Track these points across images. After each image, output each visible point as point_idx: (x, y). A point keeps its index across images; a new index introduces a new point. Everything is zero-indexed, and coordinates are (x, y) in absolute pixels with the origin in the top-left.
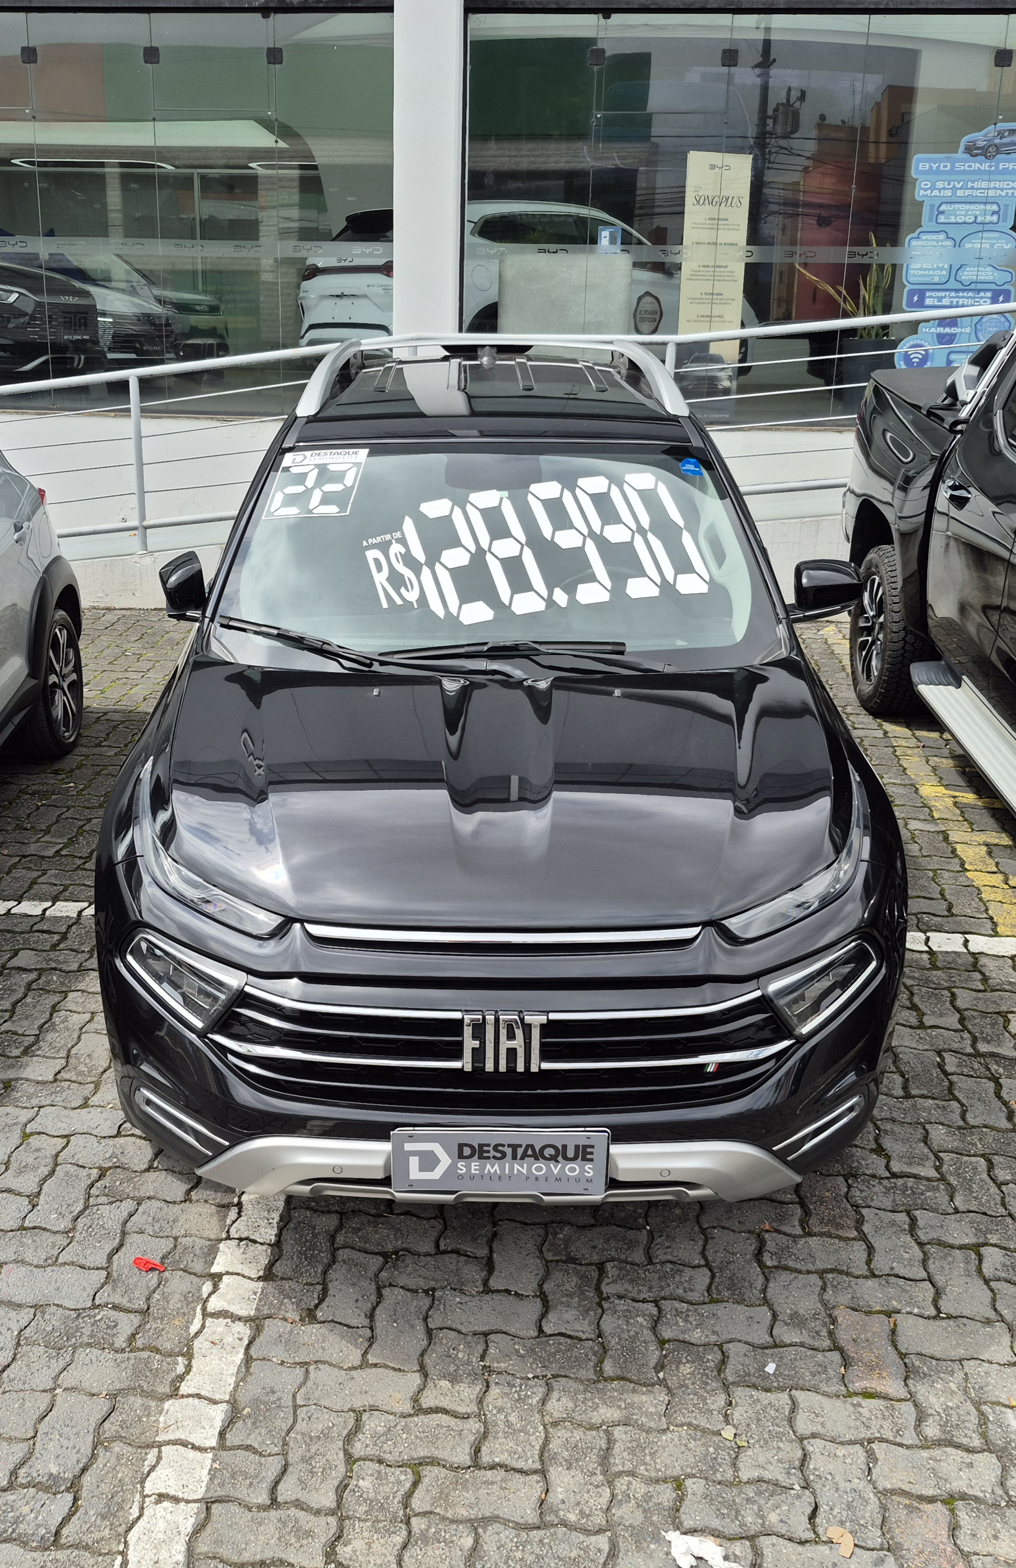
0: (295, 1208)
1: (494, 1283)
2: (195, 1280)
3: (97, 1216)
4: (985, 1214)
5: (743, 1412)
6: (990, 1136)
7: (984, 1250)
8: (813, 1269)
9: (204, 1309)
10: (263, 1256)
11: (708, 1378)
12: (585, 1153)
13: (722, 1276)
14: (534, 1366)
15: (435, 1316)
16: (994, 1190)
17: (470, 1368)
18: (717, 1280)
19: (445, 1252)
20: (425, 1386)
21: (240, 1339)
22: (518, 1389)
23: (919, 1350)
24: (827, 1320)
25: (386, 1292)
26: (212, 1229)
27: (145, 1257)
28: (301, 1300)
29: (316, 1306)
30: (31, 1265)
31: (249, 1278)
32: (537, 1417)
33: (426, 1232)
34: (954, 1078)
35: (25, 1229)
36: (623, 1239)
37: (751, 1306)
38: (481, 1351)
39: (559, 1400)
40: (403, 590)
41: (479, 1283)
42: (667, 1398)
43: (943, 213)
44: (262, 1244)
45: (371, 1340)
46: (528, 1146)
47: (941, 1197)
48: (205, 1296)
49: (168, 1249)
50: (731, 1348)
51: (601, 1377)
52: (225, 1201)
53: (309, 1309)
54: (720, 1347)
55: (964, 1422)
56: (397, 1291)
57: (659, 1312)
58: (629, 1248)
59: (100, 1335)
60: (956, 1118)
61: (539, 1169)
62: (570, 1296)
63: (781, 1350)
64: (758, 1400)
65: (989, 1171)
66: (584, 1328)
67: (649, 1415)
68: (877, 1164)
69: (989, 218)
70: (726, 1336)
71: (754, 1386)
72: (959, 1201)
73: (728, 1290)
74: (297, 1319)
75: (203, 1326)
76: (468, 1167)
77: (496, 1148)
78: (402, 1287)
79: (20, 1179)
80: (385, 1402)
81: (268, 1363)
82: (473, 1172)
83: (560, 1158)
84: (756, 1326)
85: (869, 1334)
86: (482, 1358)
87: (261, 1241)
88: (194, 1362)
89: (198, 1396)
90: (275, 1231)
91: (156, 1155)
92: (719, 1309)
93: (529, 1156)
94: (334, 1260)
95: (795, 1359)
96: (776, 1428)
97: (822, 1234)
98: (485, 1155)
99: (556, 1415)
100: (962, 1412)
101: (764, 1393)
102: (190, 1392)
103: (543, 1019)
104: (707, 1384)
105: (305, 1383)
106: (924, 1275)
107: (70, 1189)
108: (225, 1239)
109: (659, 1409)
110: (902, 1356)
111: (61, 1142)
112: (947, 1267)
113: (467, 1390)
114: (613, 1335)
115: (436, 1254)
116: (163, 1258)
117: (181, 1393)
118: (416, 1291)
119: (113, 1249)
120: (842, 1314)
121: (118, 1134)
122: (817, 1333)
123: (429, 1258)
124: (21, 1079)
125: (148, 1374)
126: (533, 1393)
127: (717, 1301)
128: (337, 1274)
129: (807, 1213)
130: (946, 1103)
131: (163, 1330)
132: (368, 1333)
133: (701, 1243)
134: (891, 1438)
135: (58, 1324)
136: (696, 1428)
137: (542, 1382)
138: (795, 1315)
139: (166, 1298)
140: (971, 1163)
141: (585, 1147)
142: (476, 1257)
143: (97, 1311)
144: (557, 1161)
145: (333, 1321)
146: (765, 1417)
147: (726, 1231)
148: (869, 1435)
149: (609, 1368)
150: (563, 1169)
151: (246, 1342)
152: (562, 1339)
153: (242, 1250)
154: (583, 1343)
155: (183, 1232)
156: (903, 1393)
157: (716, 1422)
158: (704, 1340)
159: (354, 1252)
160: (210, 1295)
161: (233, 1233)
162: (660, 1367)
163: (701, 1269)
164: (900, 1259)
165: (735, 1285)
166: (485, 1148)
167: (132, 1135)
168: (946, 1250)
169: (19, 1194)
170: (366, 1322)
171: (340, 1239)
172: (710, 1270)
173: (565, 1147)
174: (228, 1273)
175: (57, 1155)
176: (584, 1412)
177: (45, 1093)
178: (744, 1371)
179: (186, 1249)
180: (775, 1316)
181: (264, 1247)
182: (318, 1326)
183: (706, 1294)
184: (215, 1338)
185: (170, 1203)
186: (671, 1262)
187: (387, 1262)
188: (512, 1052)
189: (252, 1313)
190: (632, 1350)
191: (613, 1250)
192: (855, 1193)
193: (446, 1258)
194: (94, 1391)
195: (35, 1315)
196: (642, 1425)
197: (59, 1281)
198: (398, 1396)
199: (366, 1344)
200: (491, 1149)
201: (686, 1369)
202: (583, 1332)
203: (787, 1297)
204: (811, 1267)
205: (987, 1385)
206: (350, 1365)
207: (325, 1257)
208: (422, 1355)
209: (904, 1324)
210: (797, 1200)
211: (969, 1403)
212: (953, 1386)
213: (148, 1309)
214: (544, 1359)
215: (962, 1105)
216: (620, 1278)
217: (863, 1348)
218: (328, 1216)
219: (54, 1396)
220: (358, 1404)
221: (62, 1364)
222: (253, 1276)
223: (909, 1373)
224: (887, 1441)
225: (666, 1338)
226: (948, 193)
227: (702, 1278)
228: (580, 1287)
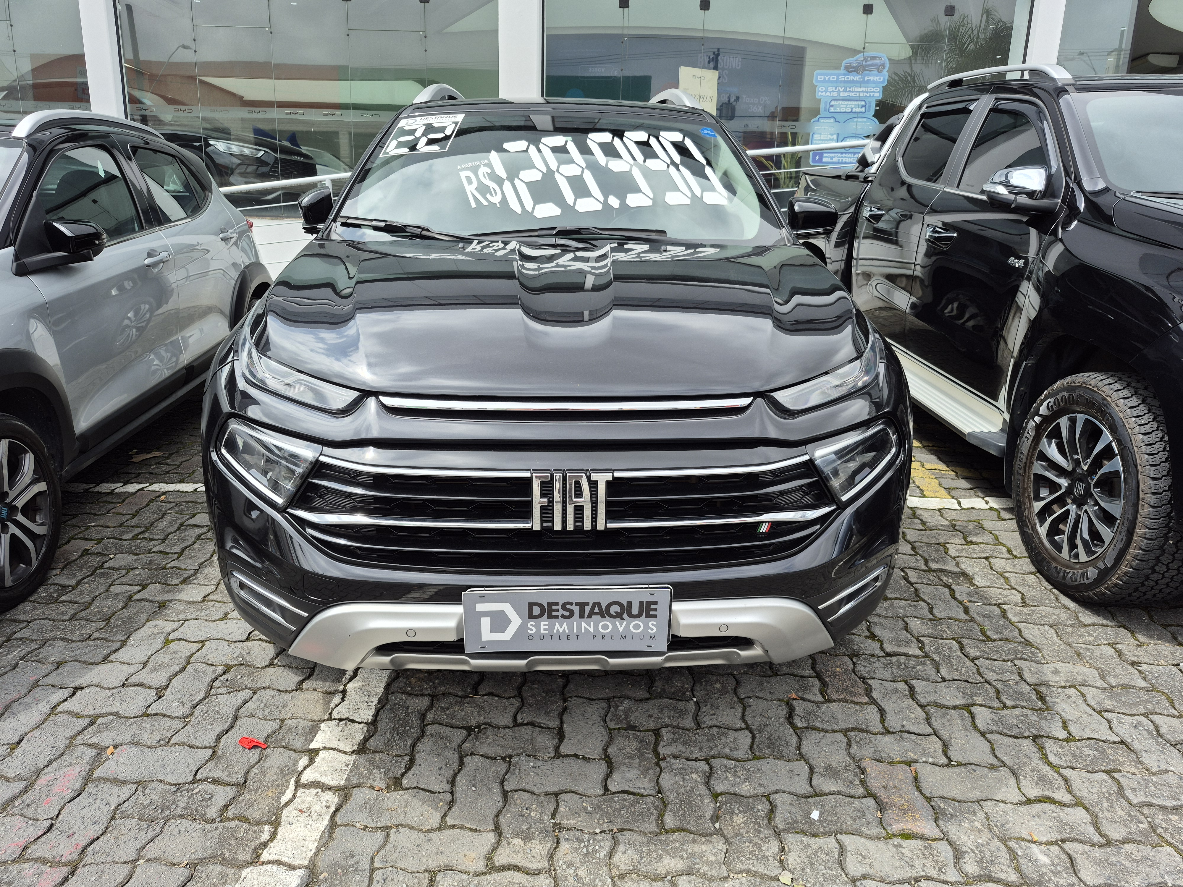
0: (392, 693)
1: (564, 749)
2: (293, 755)
3: (214, 704)
4: (966, 681)
5: (796, 857)
6: (955, 626)
7: (975, 709)
8: (837, 729)
9: (297, 781)
10: (358, 733)
11: (760, 826)
12: (649, 609)
13: (761, 736)
14: (601, 822)
15: (511, 780)
16: (969, 663)
17: (542, 826)
18: (757, 740)
19: (522, 724)
20: (499, 844)
21: (327, 807)
22: (586, 843)
23: (941, 793)
24: (857, 770)
25: (467, 760)
26: (317, 712)
27: (251, 737)
28: (389, 770)
29: (403, 775)
30: (143, 746)
31: (345, 753)
32: (605, 869)
33: (505, 708)
34: (918, 586)
35: (148, 716)
36: (675, 709)
37: (789, 761)
38: (552, 810)
39: (625, 853)
40: (488, 196)
41: (551, 750)
42: (725, 847)
43: (832, 106)
44: (359, 723)
45: (451, 804)
46: (595, 604)
47: (930, 670)
48: (300, 769)
49: (274, 730)
50: (778, 799)
51: (662, 829)
52: (332, 689)
53: (395, 778)
54: (768, 797)
55: (997, 857)
56: (476, 758)
57: (711, 769)
58: (680, 716)
59: (194, 807)
60: (925, 612)
61: (605, 627)
62: (632, 757)
63: (822, 798)
64: (809, 845)
65: (961, 650)
66: (645, 785)
67: (710, 864)
68: (873, 647)
69: (860, 110)
70: (771, 788)
71: (803, 832)
72: (944, 672)
73: (769, 747)
74: (384, 786)
75: (294, 796)
76: (538, 627)
77: (564, 607)
78: (482, 755)
79: (153, 675)
80: (459, 861)
81: (351, 828)
82: (542, 631)
83: (625, 616)
84: (797, 778)
85: (896, 781)
86: (553, 816)
87: (360, 720)
88: (280, 831)
89: (278, 862)
90: (373, 712)
91: (278, 655)
92: (763, 764)
93: (596, 614)
94: (423, 734)
95: (836, 806)
96: (829, 871)
97: (839, 701)
98: (554, 614)
99: (623, 867)
100: (993, 849)
101: (813, 839)
102: (271, 858)
103: (609, 477)
104: (760, 832)
105: (384, 846)
106: (930, 731)
107: (196, 683)
108: (328, 720)
109: (719, 858)
110: (929, 799)
111: (198, 646)
112: (948, 724)
113: (538, 847)
114: (671, 790)
115: (514, 726)
116: (268, 737)
117: (262, 860)
118: (495, 759)
119: (223, 731)
120: (870, 766)
121: (248, 639)
122: (851, 782)
123: (507, 730)
124: (175, 600)
125: (233, 842)
126: (601, 847)
127: (760, 758)
128: (424, 747)
129: (824, 684)
130: (916, 603)
131: (255, 801)
132: (448, 797)
133: (740, 710)
134: (936, 876)
135: (157, 797)
136: (755, 874)
137: (609, 837)
138: (828, 767)
139: (263, 772)
140: (946, 644)
141: (649, 603)
142: (548, 728)
143: (196, 785)
144: (623, 619)
145: (416, 788)
146: (817, 861)
147: (760, 700)
148: (914, 875)
149: (669, 821)
150: (628, 626)
151: (333, 809)
152: (626, 796)
153: (340, 729)
154: (644, 798)
155: (290, 715)
156: (937, 833)
157: (773, 868)
158: (752, 792)
159: (441, 727)
160: (305, 768)
161: (335, 715)
162: (715, 818)
163: (743, 732)
164: (908, 719)
165: (773, 744)
166: (554, 607)
167: (260, 639)
168: (943, 710)
169: (150, 687)
170: (448, 787)
171: (430, 717)
172: (751, 732)
173: (629, 604)
174: (325, 748)
175: (191, 657)
176: (649, 863)
177: (192, 609)
178: (792, 819)
179: (291, 729)
180: (811, 769)
181: (361, 726)
182: (403, 792)
183: (750, 752)
184: (303, 806)
185: (282, 691)
186: (716, 727)
187: (470, 735)
188: (579, 510)
189: (342, 783)
190: (689, 804)
191: (667, 718)
192: (860, 668)
193: (522, 729)
194: (175, 861)
195: (136, 790)
196: (705, 874)
197: (166, 759)
198: (473, 855)
199: (446, 808)
200: (559, 607)
201: (739, 819)
202: (644, 788)
203: (819, 753)
204: (835, 727)
205: (1007, 822)
206: (429, 827)
207: (415, 732)
208: (497, 815)
209: (924, 772)
210: (815, 674)
211: (996, 840)
212: (978, 824)
213: (245, 782)
214: (610, 814)
215: (928, 604)
216: (674, 741)
217: (894, 794)
218: (421, 698)
219: (135, 867)
220: (433, 864)
221: (150, 834)
222: (347, 750)
223: (938, 816)
224: (932, 879)
225: (719, 791)
226: (835, 94)
227: (745, 740)
228: (639, 750)
